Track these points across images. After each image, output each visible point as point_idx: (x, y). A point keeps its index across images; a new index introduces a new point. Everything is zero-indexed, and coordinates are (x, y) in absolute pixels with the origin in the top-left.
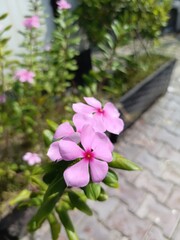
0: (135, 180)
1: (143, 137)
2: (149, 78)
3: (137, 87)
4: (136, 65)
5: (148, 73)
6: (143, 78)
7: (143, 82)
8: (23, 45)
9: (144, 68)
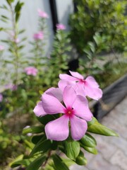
0: (110, 158)
1: (116, 123)
2: (120, 79)
3: (112, 85)
4: (111, 70)
5: (120, 76)
6: (116, 80)
7: (116, 82)
8: (32, 51)
9: (117, 72)
